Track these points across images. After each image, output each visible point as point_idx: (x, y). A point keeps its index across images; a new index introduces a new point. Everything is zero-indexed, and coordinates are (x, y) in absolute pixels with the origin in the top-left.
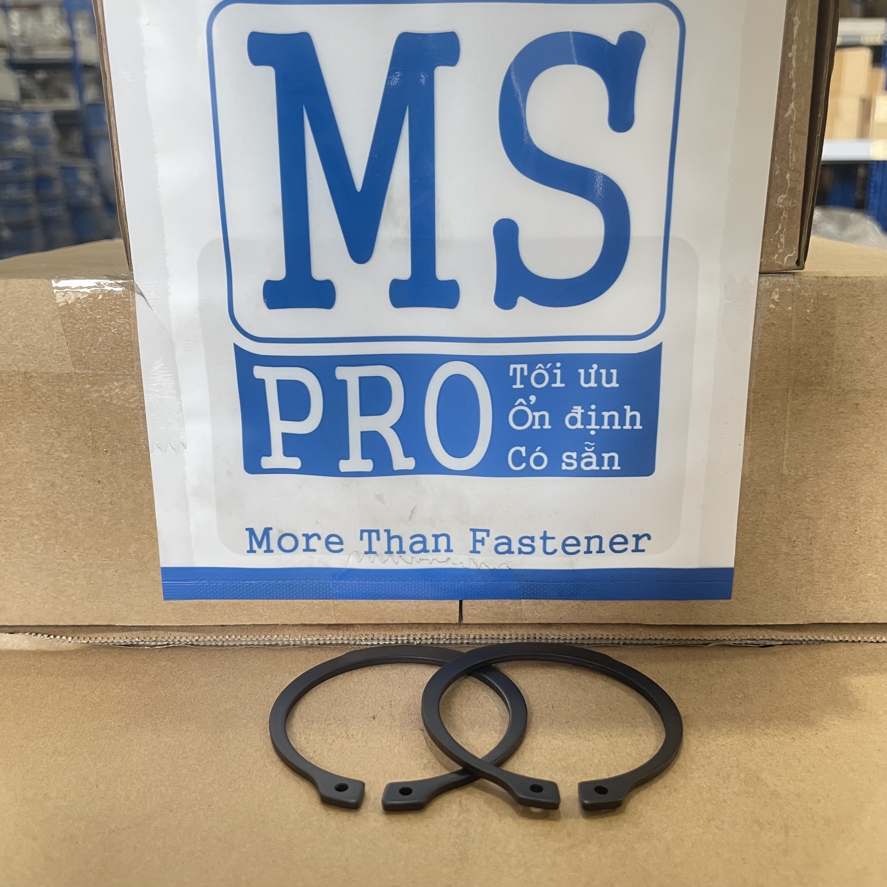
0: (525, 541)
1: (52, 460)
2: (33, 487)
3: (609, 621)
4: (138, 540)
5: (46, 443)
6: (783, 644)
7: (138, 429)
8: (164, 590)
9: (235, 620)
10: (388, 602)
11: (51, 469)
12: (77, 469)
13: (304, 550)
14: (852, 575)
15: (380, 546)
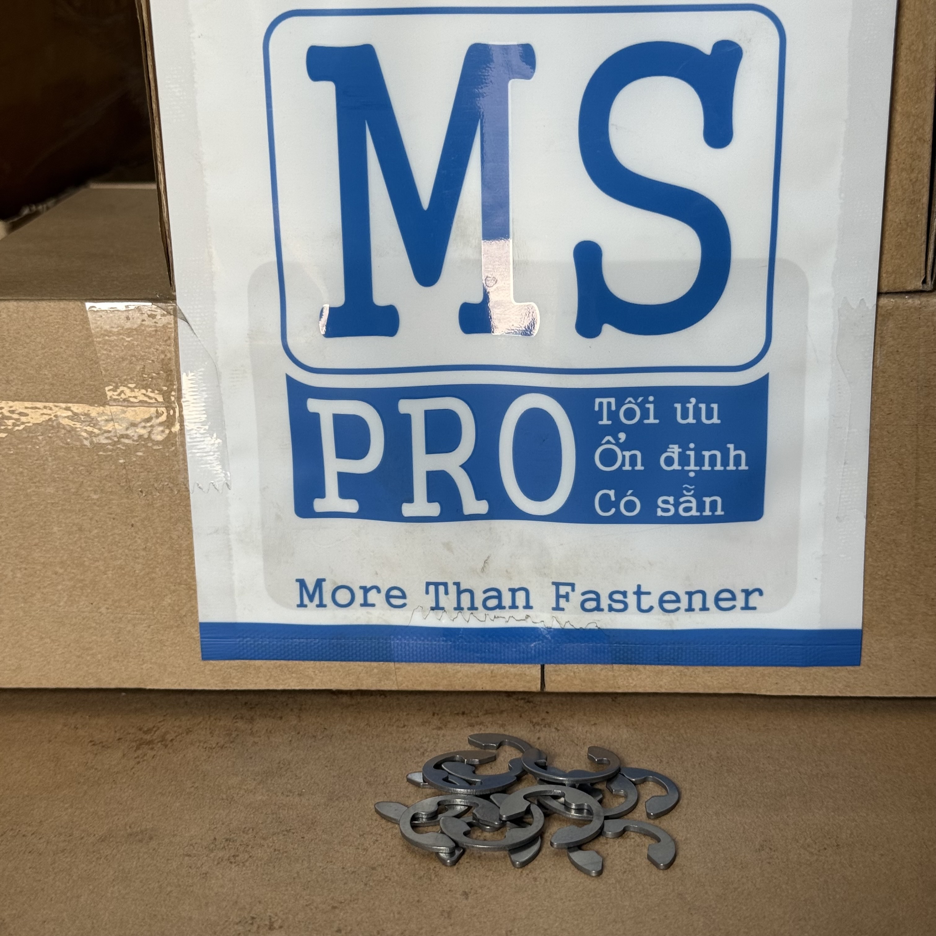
0: (617, 597)
1: (81, 501)
2: (59, 531)
3: (717, 691)
4: (174, 592)
5: (75, 482)
7: (177, 466)
8: (202, 648)
9: (282, 684)
10: (458, 666)
11: (79, 511)
12: (108, 511)
13: (362, 605)
15: (448, 601)
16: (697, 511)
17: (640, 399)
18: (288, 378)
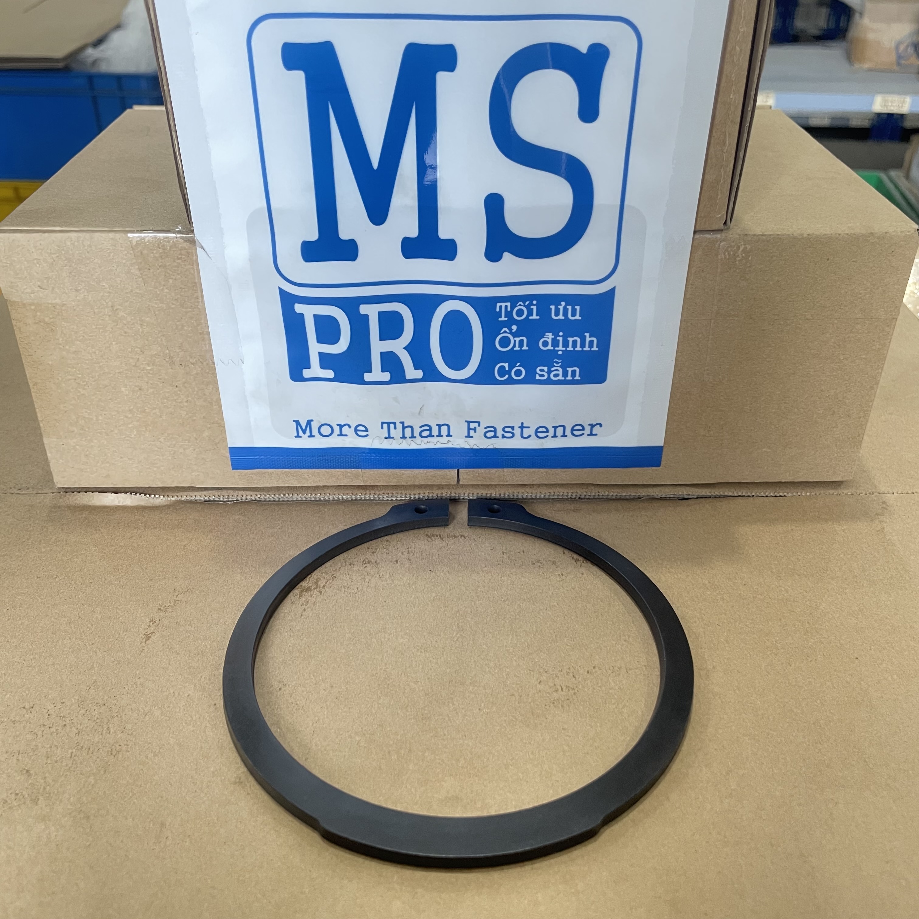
0: (507, 429)
1: (139, 371)
2: (125, 390)
3: (569, 482)
6: (697, 498)
7: (205, 349)
8: (232, 462)
9: (287, 483)
10: (403, 471)
11: (138, 377)
12: (159, 378)
13: (338, 435)
14: (751, 450)
15: (396, 433)
16: (563, 377)
17: (527, 303)
18: (280, 290)
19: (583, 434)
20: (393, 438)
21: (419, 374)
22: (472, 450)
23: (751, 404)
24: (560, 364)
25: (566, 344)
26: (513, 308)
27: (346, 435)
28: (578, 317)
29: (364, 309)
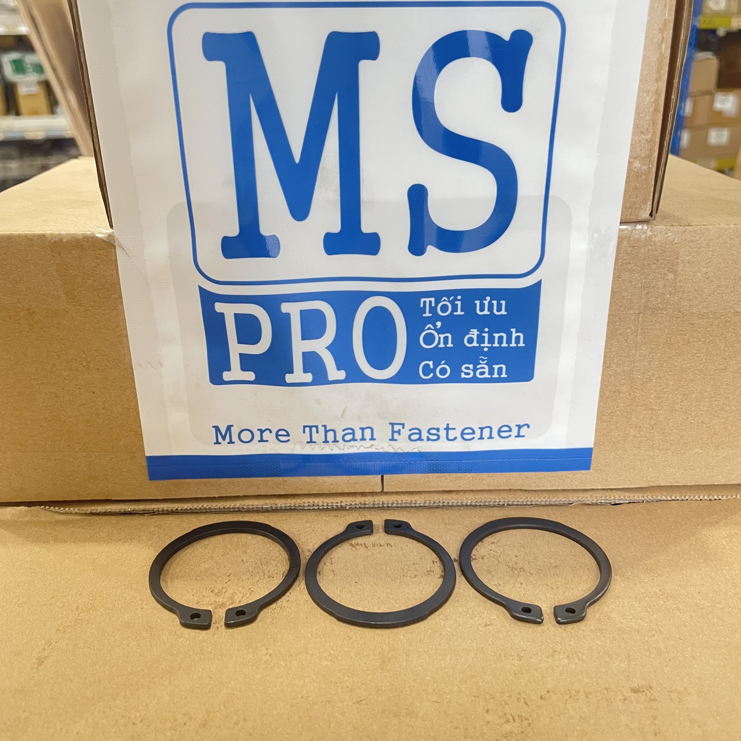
0: (433, 431)
1: (55, 377)
2: (41, 398)
3: (496, 488)
5: (49, 364)
6: (629, 503)
7: (123, 351)
8: (149, 473)
10: (326, 478)
12: (75, 383)
13: (259, 441)
14: (683, 451)
15: (319, 437)
16: (489, 375)
17: (452, 298)
18: (200, 288)
19: (510, 436)
20: (315, 442)
21: (342, 375)
22: (396, 454)
23: (682, 402)
24: (486, 361)
25: (491, 340)
26: (437, 303)
27: (267, 441)
28: (503, 312)
29: (285, 307)
